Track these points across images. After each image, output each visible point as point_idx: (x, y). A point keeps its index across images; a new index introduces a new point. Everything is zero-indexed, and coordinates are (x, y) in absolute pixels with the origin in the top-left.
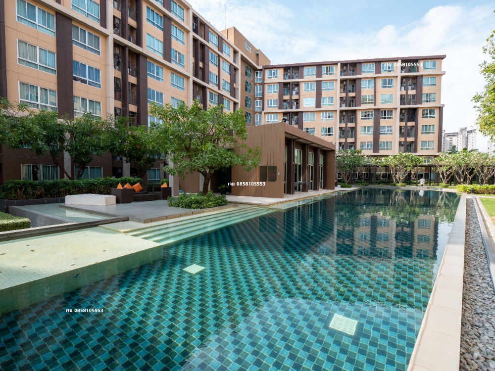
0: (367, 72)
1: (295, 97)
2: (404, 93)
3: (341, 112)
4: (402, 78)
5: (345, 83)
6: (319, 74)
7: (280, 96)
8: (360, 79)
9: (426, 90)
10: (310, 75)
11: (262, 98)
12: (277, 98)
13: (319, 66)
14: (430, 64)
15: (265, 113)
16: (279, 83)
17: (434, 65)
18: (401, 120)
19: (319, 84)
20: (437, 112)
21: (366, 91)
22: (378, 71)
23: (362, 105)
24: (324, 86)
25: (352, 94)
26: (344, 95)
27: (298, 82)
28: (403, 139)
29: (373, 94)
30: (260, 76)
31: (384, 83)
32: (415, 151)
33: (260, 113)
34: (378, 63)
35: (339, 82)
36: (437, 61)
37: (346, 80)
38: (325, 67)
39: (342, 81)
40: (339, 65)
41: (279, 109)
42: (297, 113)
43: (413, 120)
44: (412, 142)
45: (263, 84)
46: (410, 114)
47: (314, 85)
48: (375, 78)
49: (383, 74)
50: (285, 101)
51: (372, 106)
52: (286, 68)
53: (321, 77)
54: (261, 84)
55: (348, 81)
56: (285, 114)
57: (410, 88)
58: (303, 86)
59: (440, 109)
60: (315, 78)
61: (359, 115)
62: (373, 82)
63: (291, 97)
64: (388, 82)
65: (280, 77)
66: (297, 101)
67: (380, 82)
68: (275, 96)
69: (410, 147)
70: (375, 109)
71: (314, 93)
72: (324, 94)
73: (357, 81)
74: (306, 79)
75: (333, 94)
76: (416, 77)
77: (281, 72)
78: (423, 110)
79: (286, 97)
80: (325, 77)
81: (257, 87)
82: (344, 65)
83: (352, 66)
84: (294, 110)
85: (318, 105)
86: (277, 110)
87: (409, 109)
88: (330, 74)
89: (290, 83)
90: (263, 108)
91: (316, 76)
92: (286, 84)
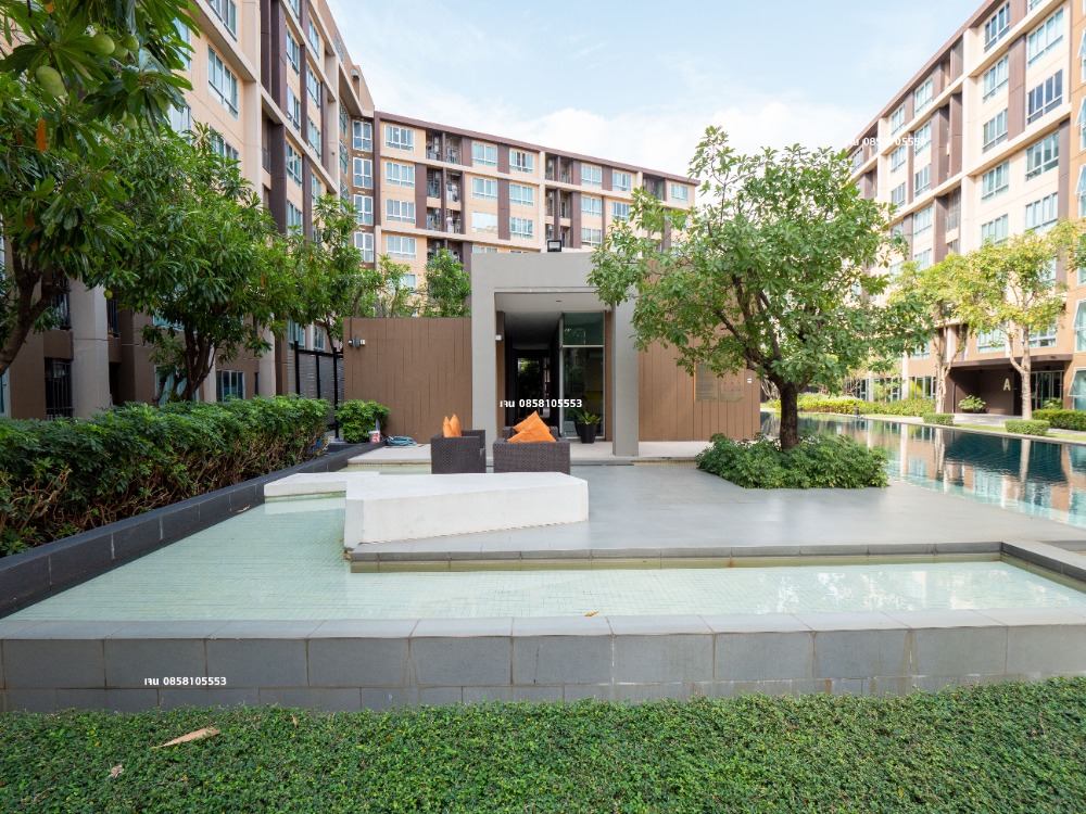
0: (590, 182)
1: (453, 206)
5: (551, 195)
6: (503, 165)
7: (420, 197)
8: (579, 193)
10: (482, 162)
11: (375, 193)
12: (412, 199)
13: (504, 146)
14: (679, 188)
15: (383, 232)
16: (417, 164)
17: (686, 194)
19: (503, 184)
21: (589, 219)
22: (607, 184)
23: (583, 246)
24: (515, 194)
25: (565, 222)
26: (551, 220)
27: (461, 173)
29: (600, 228)
30: (367, 135)
31: (617, 209)
33: (372, 230)
34: (607, 167)
35: (542, 190)
36: (690, 188)
37: (554, 190)
38: (516, 151)
39: (549, 190)
40: (542, 154)
41: (417, 226)
42: (458, 244)
45: (374, 156)
47: (494, 186)
48: (603, 197)
49: (616, 192)
50: (431, 210)
52: (433, 134)
53: (508, 172)
54: (366, 155)
55: (559, 193)
56: (431, 241)
58: (470, 184)
60: (493, 171)
62: (598, 203)
63: (443, 204)
64: (622, 210)
65: (418, 150)
67: (610, 208)
68: (408, 195)
71: (494, 203)
72: (516, 210)
73: (574, 196)
74: (477, 168)
75: (532, 212)
77: (419, 138)
79: (433, 202)
80: (514, 174)
81: (358, 163)
82: (551, 157)
83: (562, 163)
84: (450, 235)
85: (504, 231)
86: (411, 228)
88: (526, 170)
89: (440, 170)
90: (377, 219)
91: (496, 167)
92: (431, 170)
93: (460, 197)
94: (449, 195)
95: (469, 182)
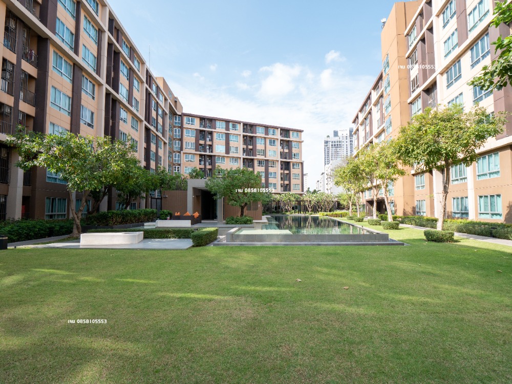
0: (260, 133)
1: (209, 143)
2: (282, 151)
3: (244, 159)
4: (281, 140)
5: (245, 138)
6: (227, 129)
7: (197, 141)
8: (256, 137)
9: (294, 151)
10: (220, 128)
11: (181, 140)
12: (194, 141)
13: (227, 122)
14: (295, 133)
15: (184, 153)
16: (196, 130)
17: (297, 135)
18: (281, 169)
19: (227, 135)
20: (300, 165)
21: (260, 146)
22: (267, 133)
23: (257, 156)
24: (231, 138)
25: (250, 147)
26: (245, 147)
27: (212, 132)
28: (282, 182)
29: (264, 149)
30: (179, 120)
31: (270, 142)
32: (290, 190)
33: (180, 152)
34: (267, 128)
35: (242, 136)
36: (299, 133)
37: (246, 136)
38: (232, 123)
39: (244, 136)
40: (242, 124)
41: (196, 151)
42: (210, 157)
43: (288, 170)
44: (287, 184)
45: (181, 127)
46: (286, 166)
47: (224, 136)
48: (265, 138)
49: (270, 136)
50: (201, 145)
51: (263, 157)
52: (202, 119)
53: (229, 131)
54: (179, 127)
55: (248, 137)
56: (201, 155)
57: (285, 147)
59: (302, 164)
60: (224, 131)
61: (256, 163)
62: (263, 141)
63: (205, 142)
64: (273, 142)
65: (197, 125)
66: (211, 146)
67: (268, 141)
68: (193, 140)
69: (287, 188)
70: (265, 160)
71: (224, 142)
72: (232, 144)
73: (254, 138)
74: (218, 130)
75: (238, 144)
76: (288, 141)
77: (197, 121)
78: (293, 164)
79: (202, 142)
80: (231, 131)
81: (176, 130)
82: (245, 125)
83: (249, 127)
84: (208, 153)
85: (228, 151)
86: (194, 152)
87: (285, 162)
88: (235, 130)
89: (205, 131)
90: (181, 149)
91: (225, 129)
92: (201, 131)
93: (211, 140)
94: (208, 139)
95: (215, 135)
